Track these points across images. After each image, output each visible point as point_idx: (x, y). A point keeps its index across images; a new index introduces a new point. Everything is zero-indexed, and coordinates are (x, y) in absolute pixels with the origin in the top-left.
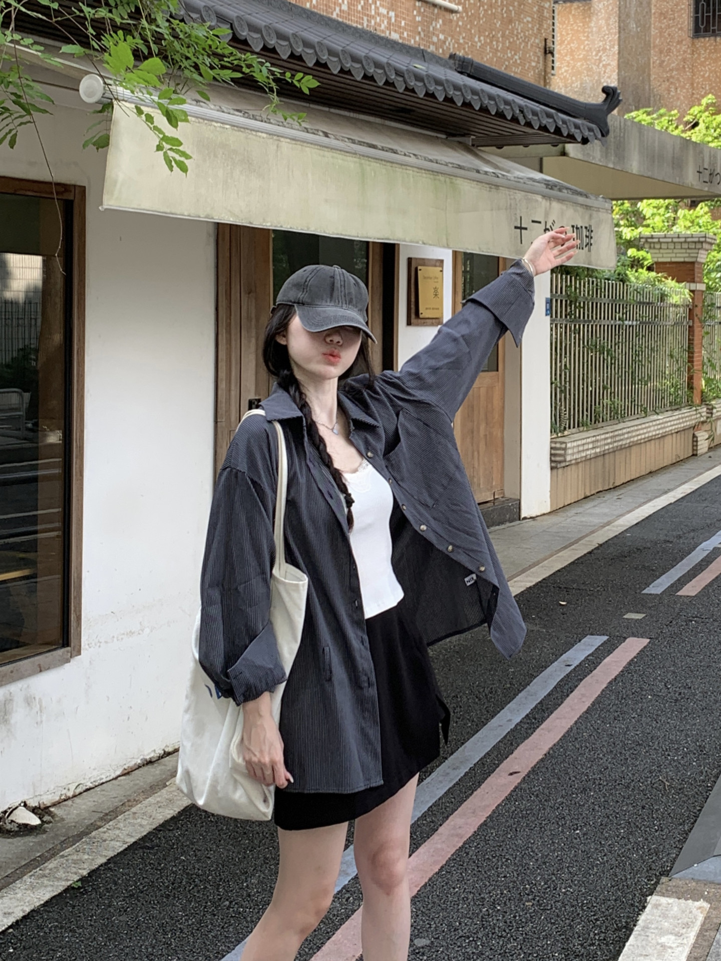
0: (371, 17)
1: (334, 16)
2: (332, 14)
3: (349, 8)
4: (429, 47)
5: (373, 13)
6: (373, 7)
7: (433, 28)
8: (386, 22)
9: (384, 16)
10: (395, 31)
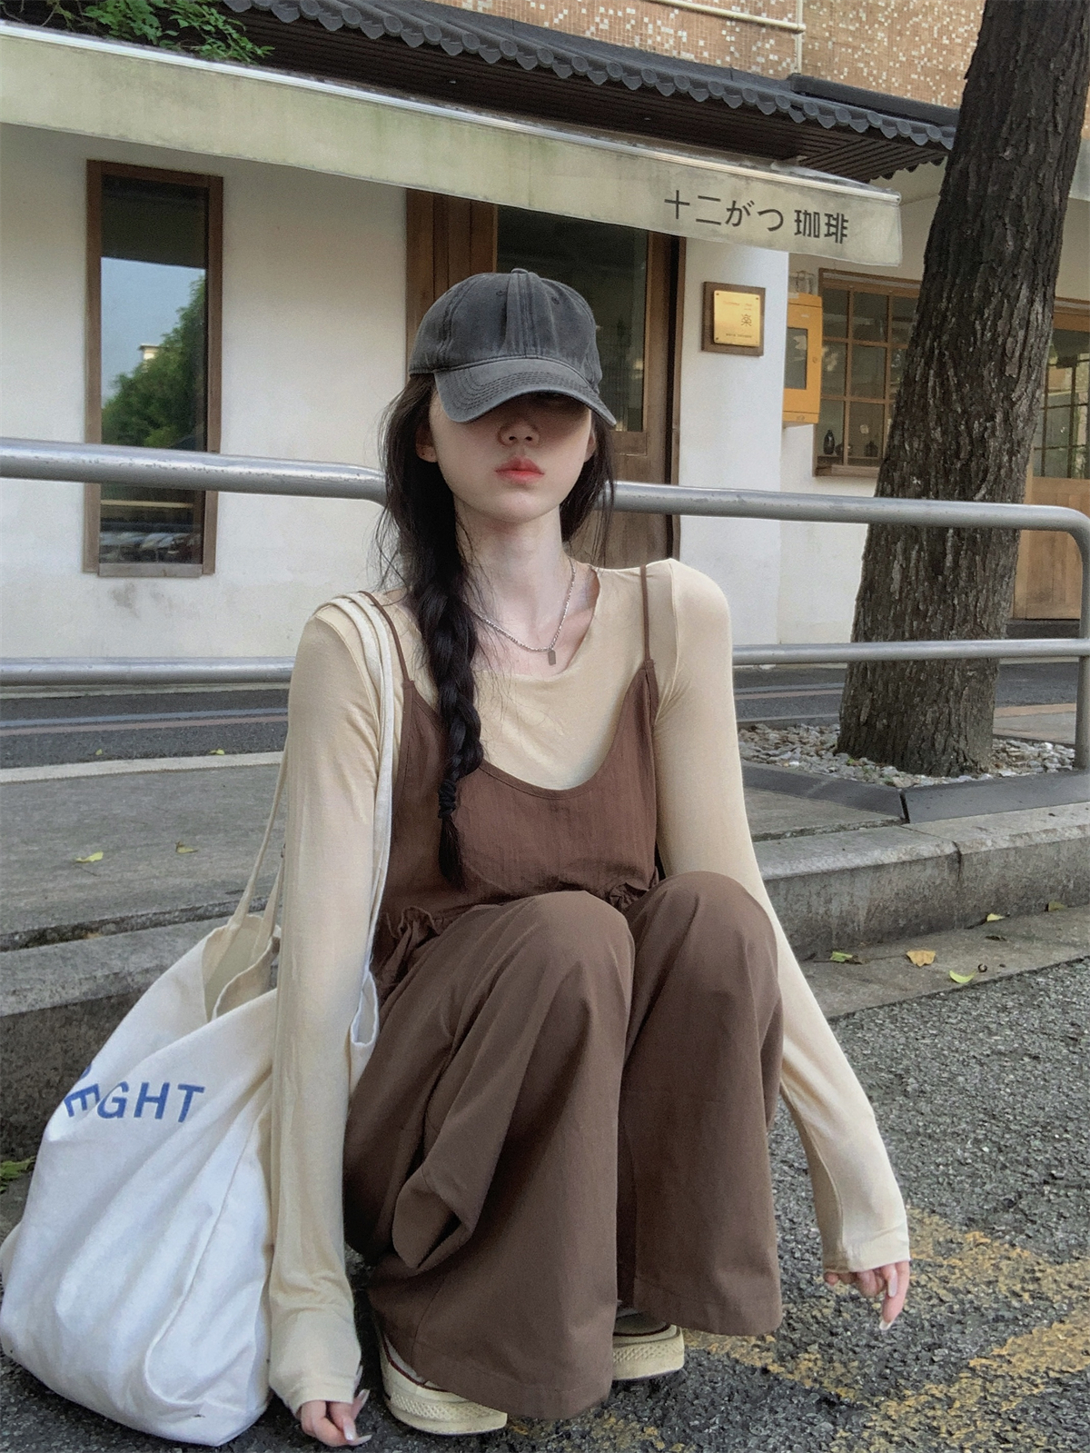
0: (643, 37)
1: (588, 34)
2: (584, 32)
3: (610, 26)
4: (750, 68)
5: (650, 32)
6: (650, 26)
7: (758, 48)
8: (671, 42)
9: (668, 34)
10: (688, 51)
